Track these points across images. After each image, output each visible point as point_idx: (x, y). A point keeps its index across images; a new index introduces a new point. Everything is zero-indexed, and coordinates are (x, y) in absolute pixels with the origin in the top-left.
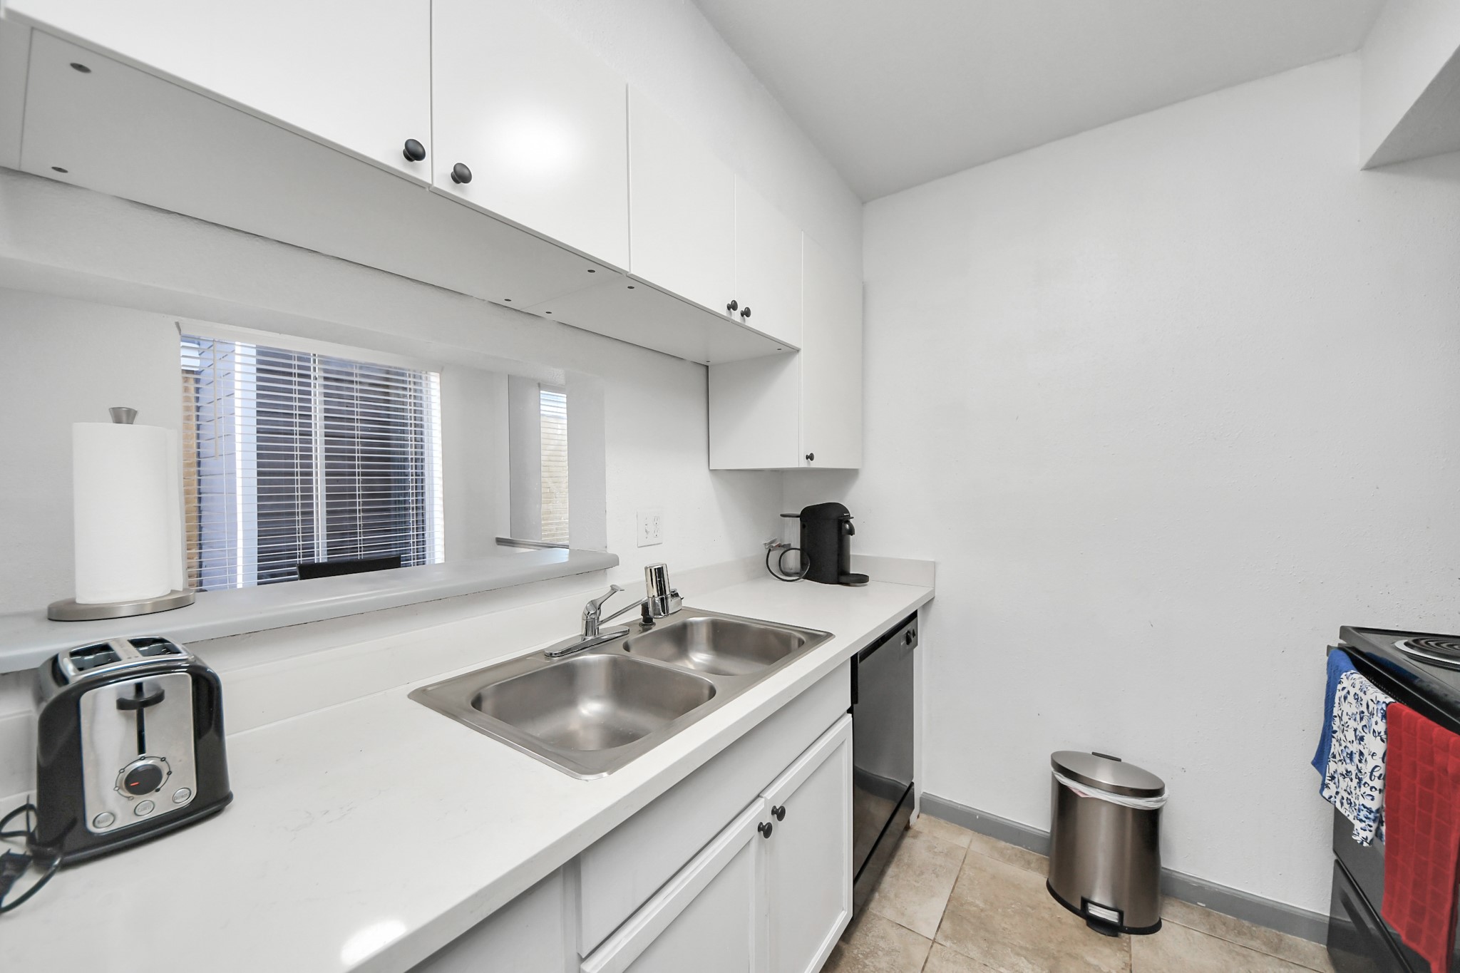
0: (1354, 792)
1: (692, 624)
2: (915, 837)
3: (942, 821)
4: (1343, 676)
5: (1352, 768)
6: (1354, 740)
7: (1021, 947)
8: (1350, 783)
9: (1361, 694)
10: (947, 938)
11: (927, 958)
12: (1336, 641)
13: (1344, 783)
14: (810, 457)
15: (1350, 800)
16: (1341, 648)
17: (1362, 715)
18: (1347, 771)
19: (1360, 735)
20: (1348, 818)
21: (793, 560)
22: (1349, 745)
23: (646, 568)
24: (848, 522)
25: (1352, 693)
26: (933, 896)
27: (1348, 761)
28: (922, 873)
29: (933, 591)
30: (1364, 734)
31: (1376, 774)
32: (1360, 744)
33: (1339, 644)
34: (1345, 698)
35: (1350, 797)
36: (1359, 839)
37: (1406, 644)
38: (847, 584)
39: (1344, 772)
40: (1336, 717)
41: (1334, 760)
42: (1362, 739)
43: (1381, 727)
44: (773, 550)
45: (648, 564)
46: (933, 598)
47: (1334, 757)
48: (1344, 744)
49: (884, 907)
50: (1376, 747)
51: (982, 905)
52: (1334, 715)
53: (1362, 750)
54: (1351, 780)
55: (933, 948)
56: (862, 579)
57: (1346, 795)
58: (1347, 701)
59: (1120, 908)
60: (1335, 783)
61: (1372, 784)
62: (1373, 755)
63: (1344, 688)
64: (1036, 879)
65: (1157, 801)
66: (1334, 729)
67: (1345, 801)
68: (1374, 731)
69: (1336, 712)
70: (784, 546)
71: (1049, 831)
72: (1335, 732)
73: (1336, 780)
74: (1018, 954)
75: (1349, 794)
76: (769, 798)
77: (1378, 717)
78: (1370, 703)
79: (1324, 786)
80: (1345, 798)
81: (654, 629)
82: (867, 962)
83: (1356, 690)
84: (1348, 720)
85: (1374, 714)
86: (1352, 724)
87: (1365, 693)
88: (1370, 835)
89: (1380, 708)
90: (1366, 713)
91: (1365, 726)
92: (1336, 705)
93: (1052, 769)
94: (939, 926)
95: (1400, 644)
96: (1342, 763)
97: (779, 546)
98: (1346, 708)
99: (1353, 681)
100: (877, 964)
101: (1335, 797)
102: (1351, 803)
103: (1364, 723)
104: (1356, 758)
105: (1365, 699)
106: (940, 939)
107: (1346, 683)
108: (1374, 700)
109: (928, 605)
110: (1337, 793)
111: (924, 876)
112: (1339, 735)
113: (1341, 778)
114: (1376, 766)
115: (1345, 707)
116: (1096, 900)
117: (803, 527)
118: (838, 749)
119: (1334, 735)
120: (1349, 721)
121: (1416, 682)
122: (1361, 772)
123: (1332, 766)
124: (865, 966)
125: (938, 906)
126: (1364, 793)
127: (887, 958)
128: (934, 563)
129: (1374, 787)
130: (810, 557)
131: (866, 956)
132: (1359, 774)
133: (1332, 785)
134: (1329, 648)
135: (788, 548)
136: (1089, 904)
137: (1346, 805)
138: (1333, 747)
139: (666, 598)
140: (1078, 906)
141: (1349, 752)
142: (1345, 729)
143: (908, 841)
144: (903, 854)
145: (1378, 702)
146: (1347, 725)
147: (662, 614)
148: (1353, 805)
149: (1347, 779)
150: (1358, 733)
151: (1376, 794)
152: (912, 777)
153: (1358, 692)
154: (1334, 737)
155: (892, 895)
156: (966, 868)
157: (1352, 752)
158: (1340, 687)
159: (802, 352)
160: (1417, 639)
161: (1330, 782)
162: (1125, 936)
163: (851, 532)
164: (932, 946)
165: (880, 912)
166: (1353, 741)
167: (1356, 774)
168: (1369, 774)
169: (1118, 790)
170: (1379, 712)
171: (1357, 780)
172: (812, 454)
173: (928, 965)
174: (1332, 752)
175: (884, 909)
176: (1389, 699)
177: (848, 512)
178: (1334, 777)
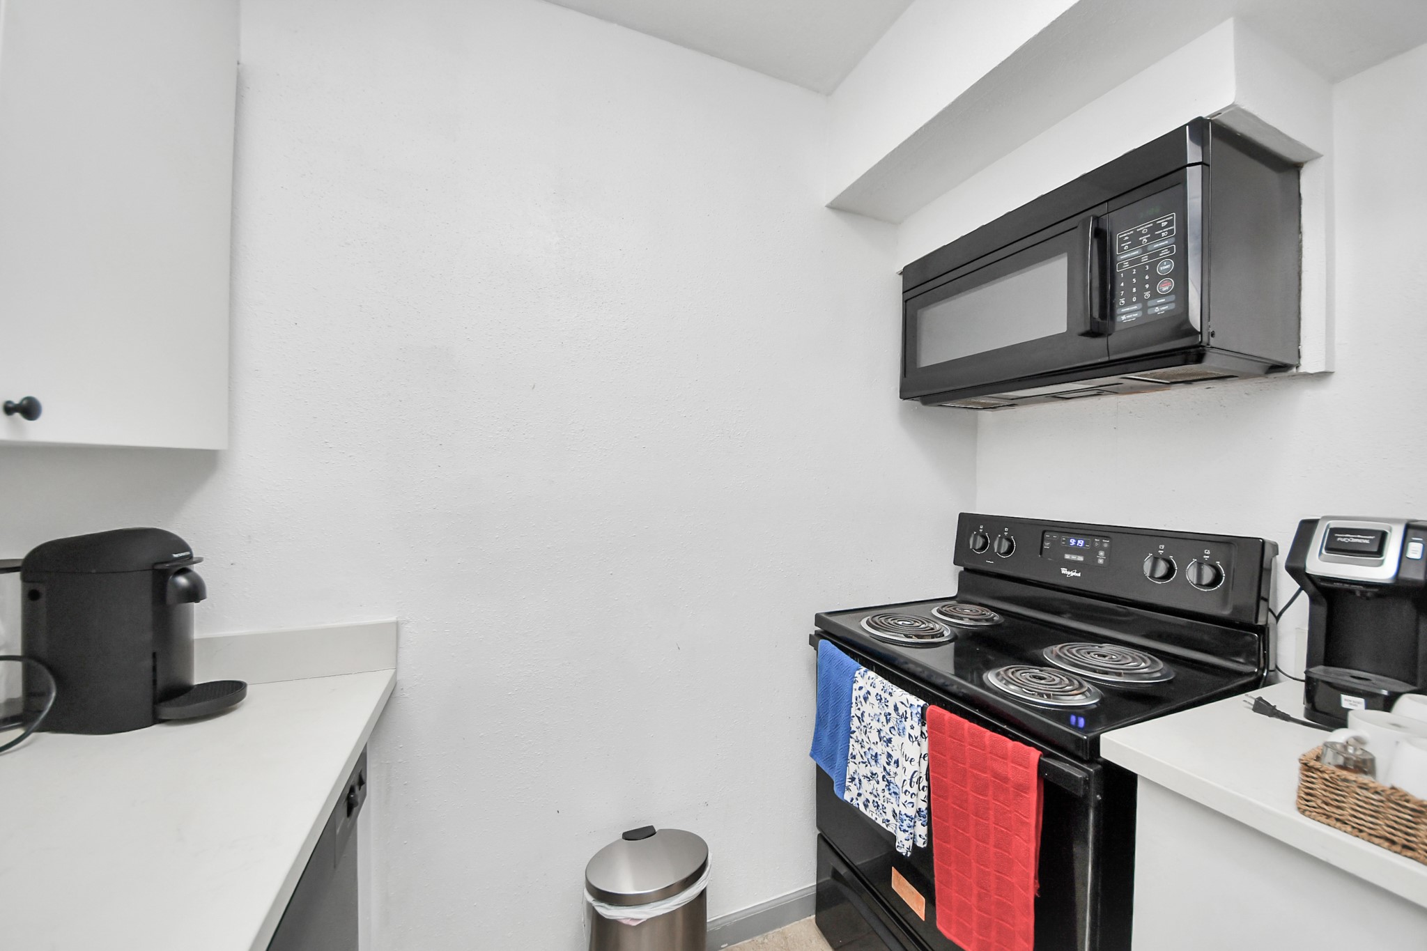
0: (881, 795)
4: (848, 671)
5: (878, 770)
6: (878, 740)
8: (876, 785)
9: (885, 695)
12: (814, 629)
13: (867, 786)
14: (29, 409)
15: (877, 802)
16: (825, 638)
17: (888, 717)
18: (872, 773)
19: (888, 737)
20: (877, 822)
22: (873, 746)
24: (184, 571)
25: (873, 694)
27: (873, 763)
30: (891, 736)
31: (914, 779)
32: (888, 746)
33: (816, 631)
34: (866, 699)
35: (876, 800)
39: (869, 775)
40: (853, 717)
41: (853, 760)
42: (889, 741)
47: (854, 757)
48: (867, 746)
52: (852, 715)
53: (891, 752)
54: (878, 783)
56: (228, 696)
57: (871, 798)
58: (868, 702)
60: (855, 785)
62: (911, 761)
63: (861, 688)
66: (852, 729)
67: (870, 804)
68: (910, 735)
69: (854, 712)
72: (853, 732)
73: (857, 781)
75: (876, 797)
77: (913, 722)
78: (899, 705)
80: (871, 801)
83: (878, 690)
84: (870, 721)
85: (906, 718)
86: (876, 726)
87: (890, 694)
89: (915, 712)
90: (895, 715)
91: (893, 727)
92: (855, 705)
96: (866, 766)
98: (868, 709)
99: (871, 680)
101: (857, 799)
102: (878, 806)
103: (891, 724)
104: (884, 760)
105: (892, 701)
107: (861, 682)
108: (905, 702)
110: (859, 795)
112: (858, 735)
113: (864, 780)
114: (915, 772)
115: (866, 708)
117: (31, 596)
119: (851, 735)
120: (872, 723)
122: (890, 775)
123: (852, 767)
126: (906, 802)
128: (395, 626)
129: (913, 794)
132: (887, 777)
133: (852, 787)
134: (810, 635)
137: (872, 808)
138: (851, 747)
141: (874, 754)
142: (868, 730)
145: (911, 705)
146: (870, 727)
148: (881, 807)
149: (873, 782)
150: (882, 735)
153: (881, 693)
154: (852, 738)
157: (876, 753)
158: (856, 686)
161: (850, 784)
163: (195, 594)
166: (877, 743)
167: (884, 777)
168: (909, 781)
170: (914, 715)
171: (886, 783)
174: (850, 753)
176: (922, 703)
177: (185, 547)
178: (853, 779)
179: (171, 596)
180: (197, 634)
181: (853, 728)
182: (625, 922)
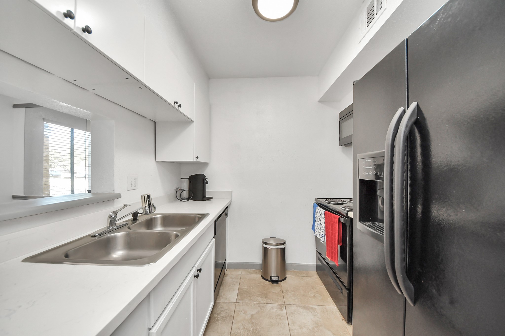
0: (320, 232)
1: (155, 218)
2: (226, 276)
3: (233, 269)
4: (317, 208)
5: (319, 227)
7: (258, 295)
9: (320, 211)
10: (239, 300)
11: (235, 308)
12: (314, 202)
14: (197, 158)
16: (315, 203)
20: (319, 238)
21: (185, 194)
22: (318, 222)
23: (142, 196)
24: (206, 180)
25: (318, 211)
26: (234, 291)
27: (318, 226)
28: (230, 285)
29: (231, 200)
30: (321, 219)
31: (324, 227)
32: (320, 221)
34: (317, 212)
36: (321, 241)
37: (326, 200)
38: (205, 200)
43: (324, 217)
44: (178, 191)
45: (143, 194)
46: (231, 202)
47: (316, 226)
49: (221, 299)
50: (323, 221)
51: (247, 288)
55: (237, 304)
56: (210, 198)
57: (318, 233)
59: (279, 276)
61: (323, 229)
62: (323, 223)
64: (259, 276)
65: (285, 245)
67: (318, 235)
69: (316, 216)
70: (182, 190)
71: (262, 262)
72: (316, 220)
74: (258, 297)
76: (196, 266)
77: (323, 215)
79: (315, 232)
81: (138, 222)
82: (218, 316)
83: (319, 210)
86: (319, 218)
88: (323, 240)
89: (323, 213)
90: (321, 215)
92: (316, 214)
93: (262, 244)
94: (237, 298)
95: (324, 200)
97: (180, 190)
98: (317, 215)
99: (318, 208)
100: (222, 316)
101: (316, 234)
103: (321, 217)
104: (320, 224)
105: (321, 211)
106: (238, 301)
107: (317, 209)
109: (230, 204)
111: (231, 286)
113: (317, 230)
114: (323, 225)
116: (273, 276)
117: (190, 182)
118: (211, 249)
121: (328, 207)
122: (321, 227)
123: (316, 228)
124: (218, 318)
125: (236, 292)
126: (322, 231)
127: (224, 313)
128: (231, 191)
130: (193, 193)
131: (218, 315)
133: (316, 232)
134: (313, 203)
135: (183, 190)
136: (272, 277)
137: (319, 235)
138: (315, 224)
139: (151, 207)
140: (269, 279)
143: (225, 278)
144: (224, 282)
145: (323, 211)
147: (149, 213)
149: (319, 230)
151: (324, 231)
152: (226, 258)
155: (222, 295)
156: (241, 280)
158: (316, 210)
159: (194, 122)
160: (327, 199)
162: (279, 283)
163: (207, 183)
164: (236, 304)
165: (220, 301)
169: (277, 245)
172: (198, 157)
173: (236, 309)
175: (221, 300)
176: (325, 211)
177: (206, 177)
178: (316, 230)
179: (205, 183)
180: (207, 190)
181: (316, 219)
182: (268, 248)
